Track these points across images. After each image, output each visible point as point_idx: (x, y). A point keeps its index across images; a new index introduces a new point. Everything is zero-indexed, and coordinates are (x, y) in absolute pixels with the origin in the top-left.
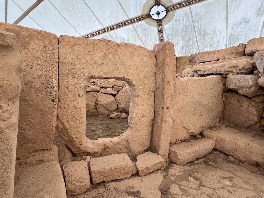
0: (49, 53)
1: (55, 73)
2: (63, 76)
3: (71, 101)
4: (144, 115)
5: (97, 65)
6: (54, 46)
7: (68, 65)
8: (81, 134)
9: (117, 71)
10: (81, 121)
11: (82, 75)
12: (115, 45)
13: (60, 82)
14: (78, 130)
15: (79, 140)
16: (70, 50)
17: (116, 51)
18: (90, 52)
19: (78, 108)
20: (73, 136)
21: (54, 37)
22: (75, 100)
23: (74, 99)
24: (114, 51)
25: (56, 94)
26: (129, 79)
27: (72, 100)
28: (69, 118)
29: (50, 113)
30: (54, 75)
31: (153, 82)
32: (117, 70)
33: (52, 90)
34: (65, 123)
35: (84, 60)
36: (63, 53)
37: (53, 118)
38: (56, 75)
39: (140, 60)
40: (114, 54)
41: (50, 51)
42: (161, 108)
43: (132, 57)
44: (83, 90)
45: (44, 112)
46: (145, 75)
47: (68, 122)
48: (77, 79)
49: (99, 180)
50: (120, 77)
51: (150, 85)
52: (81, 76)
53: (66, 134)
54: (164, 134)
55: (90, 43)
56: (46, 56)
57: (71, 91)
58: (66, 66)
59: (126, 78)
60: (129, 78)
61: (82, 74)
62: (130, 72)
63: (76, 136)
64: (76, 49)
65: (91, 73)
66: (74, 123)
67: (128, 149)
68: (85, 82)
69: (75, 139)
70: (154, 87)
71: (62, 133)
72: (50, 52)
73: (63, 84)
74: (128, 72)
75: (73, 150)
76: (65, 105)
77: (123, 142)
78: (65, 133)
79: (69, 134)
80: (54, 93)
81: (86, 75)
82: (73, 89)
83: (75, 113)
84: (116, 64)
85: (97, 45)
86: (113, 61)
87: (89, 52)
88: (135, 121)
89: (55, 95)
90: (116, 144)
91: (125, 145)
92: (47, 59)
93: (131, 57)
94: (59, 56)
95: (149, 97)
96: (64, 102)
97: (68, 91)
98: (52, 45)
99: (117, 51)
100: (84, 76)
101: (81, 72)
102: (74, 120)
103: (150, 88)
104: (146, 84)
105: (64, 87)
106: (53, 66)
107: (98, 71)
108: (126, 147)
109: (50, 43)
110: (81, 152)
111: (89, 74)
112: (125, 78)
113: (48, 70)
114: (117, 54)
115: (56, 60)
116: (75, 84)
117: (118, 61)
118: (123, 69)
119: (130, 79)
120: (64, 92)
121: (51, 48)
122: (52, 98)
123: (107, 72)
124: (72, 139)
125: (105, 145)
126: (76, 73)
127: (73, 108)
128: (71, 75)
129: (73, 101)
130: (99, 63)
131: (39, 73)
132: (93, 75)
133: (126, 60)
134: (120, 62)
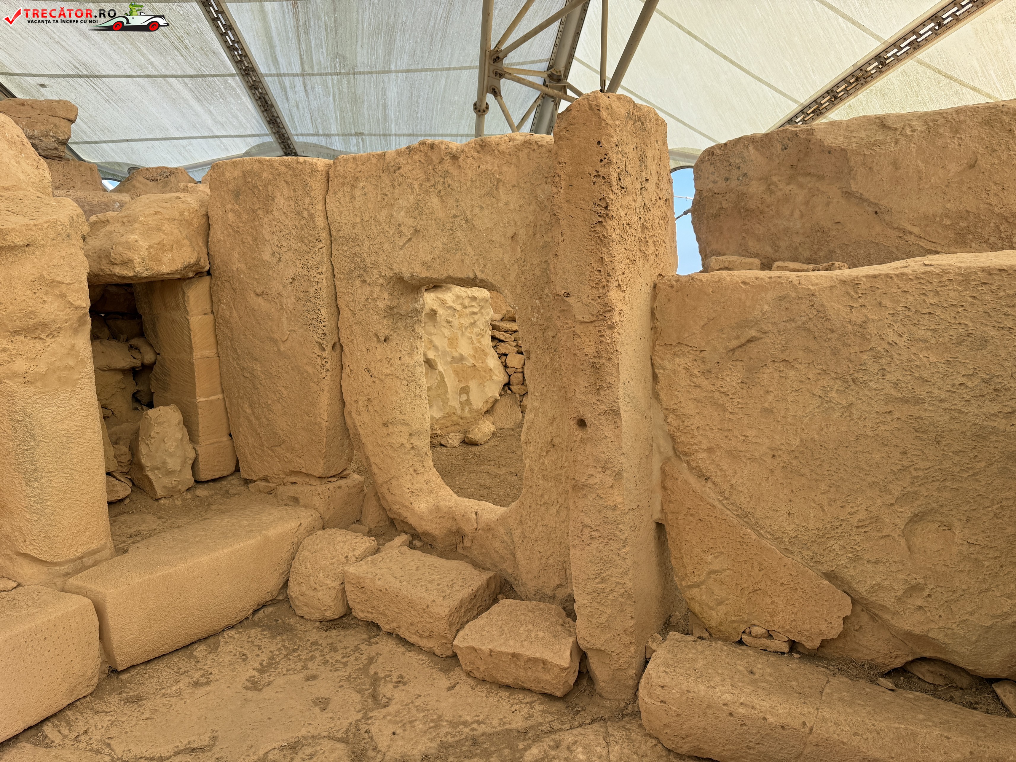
0: (304, 215)
3: (362, 353)
5: (404, 239)
6: (313, 194)
7: (347, 246)
9: (455, 254)
12: (443, 159)
16: (348, 199)
19: (376, 376)
22: (370, 349)
23: (367, 346)
24: (441, 180)
27: (363, 349)
28: (360, 403)
29: (315, 380)
32: (457, 250)
33: (315, 317)
35: (375, 225)
37: (321, 394)
39: (522, 202)
41: (305, 209)
44: (385, 322)
45: (305, 374)
47: (359, 413)
48: (369, 285)
50: (462, 276)
52: (374, 275)
56: (301, 225)
57: (361, 323)
58: (343, 248)
59: (483, 280)
60: (491, 280)
61: (376, 271)
62: (493, 254)
64: (358, 192)
65: (394, 267)
68: (386, 295)
73: (345, 300)
74: (486, 254)
75: (383, 503)
76: (352, 364)
77: (502, 530)
79: (365, 450)
80: (320, 325)
81: (384, 273)
82: (363, 316)
83: (371, 390)
84: (451, 229)
85: (399, 168)
86: (440, 220)
87: (385, 198)
89: (323, 330)
90: (483, 530)
91: (507, 543)
96: (350, 354)
97: (356, 323)
98: (308, 194)
99: (448, 181)
100: (380, 276)
101: (373, 264)
102: (371, 409)
105: (347, 309)
106: (314, 250)
107: (409, 259)
109: (304, 188)
111: (389, 270)
112: (481, 282)
113: (306, 263)
114: (449, 189)
115: (318, 233)
116: (366, 300)
117: (455, 216)
118: (471, 244)
120: (348, 324)
123: (429, 259)
125: (454, 520)
126: (364, 267)
127: (365, 375)
129: (365, 353)
130: (408, 233)
131: (291, 272)
132: (397, 271)
133: (477, 211)
134: (459, 219)
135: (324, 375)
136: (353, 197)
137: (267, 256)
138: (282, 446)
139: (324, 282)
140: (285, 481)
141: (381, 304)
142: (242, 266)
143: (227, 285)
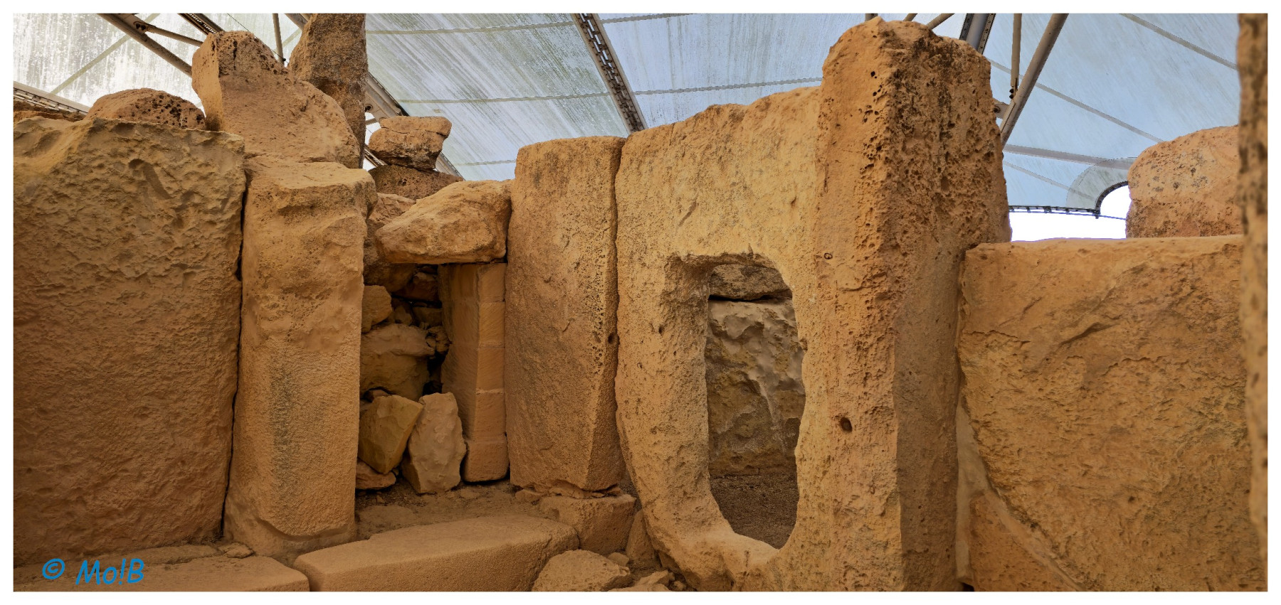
0: (593, 196)
1: (602, 254)
2: (624, 260)
3: (637, 346)
5: (684, 213)
6: (603, 173)
7: (631, 226)
9: (731, 227)
11: (655, 254)
12: (727, 123)
14: (648, 453)
15: (650, 494)
16: (635, 176)
20: (637, 473)
21: (605, 149)
22: (644, 341)
23: (642, 337)
25: (601, 317)
26: (768, 260)
27: (638, 340)
28: (630, 404)
29: (588, 374)
32: (734, 222)
33: (594, 304)
35: (658, 202)
36: (623, 189)
38: (604, 259)
40: (722, 160)
41: (595, 189)
43: (776, 152)
44: (661, 310)
45: (580, 368)
47: (628, 416)
48: (648, 268)
50: (738, 252)
52: (653, 257)
56: (590, 206)
57: (638, 311)
58: (627, 229)
59: (758, 256)
60: (767, 255)
62: (770, 224)
63: (643, 474)
64: (644, 168)
65: (673, 246)
73: (625, 287)
74: (763, 225)
76: (626, 358)
79: (632, 461)
80: (598, 313)
81: (662, 253)
82: (640, 303)
83: (642, 388)
84: (730, 199)
86: (719, 189)
87: (669, 172)
92: (591, 214)
93: (771, 155)
94: (617, 202)
96: (626, 347)
97: (633, 311)
99: (730, 145)
100: (659, 257)
101: (653, 244)
102: (640, 411)
105: (627, 296)
106: (600, 232)
107: (686, 237)
111: (668, 250)
113: (591, 246)
114: (730, 154)
115: (604, 214)
116: (644, 286)
118: (748, 215)
119: (770, 258)
120: (627, 313)
121: (597, 180)
122: (594, 328)
123: (704, 234)
126: (645, 248)
127: (638, 371)
128: (638, 256)
130: (686, 206)
131: (576, 256)
132: (674, 251)
133: (756, 175)
134: (737, 187)
135: (597, 369)
136: (639, 173)
137: (557, 241)
138: (552, 450)
139: (606, 265)
140: (551, 491)
141: (659, 289)
142: (535, 253)
143: (520, 271)
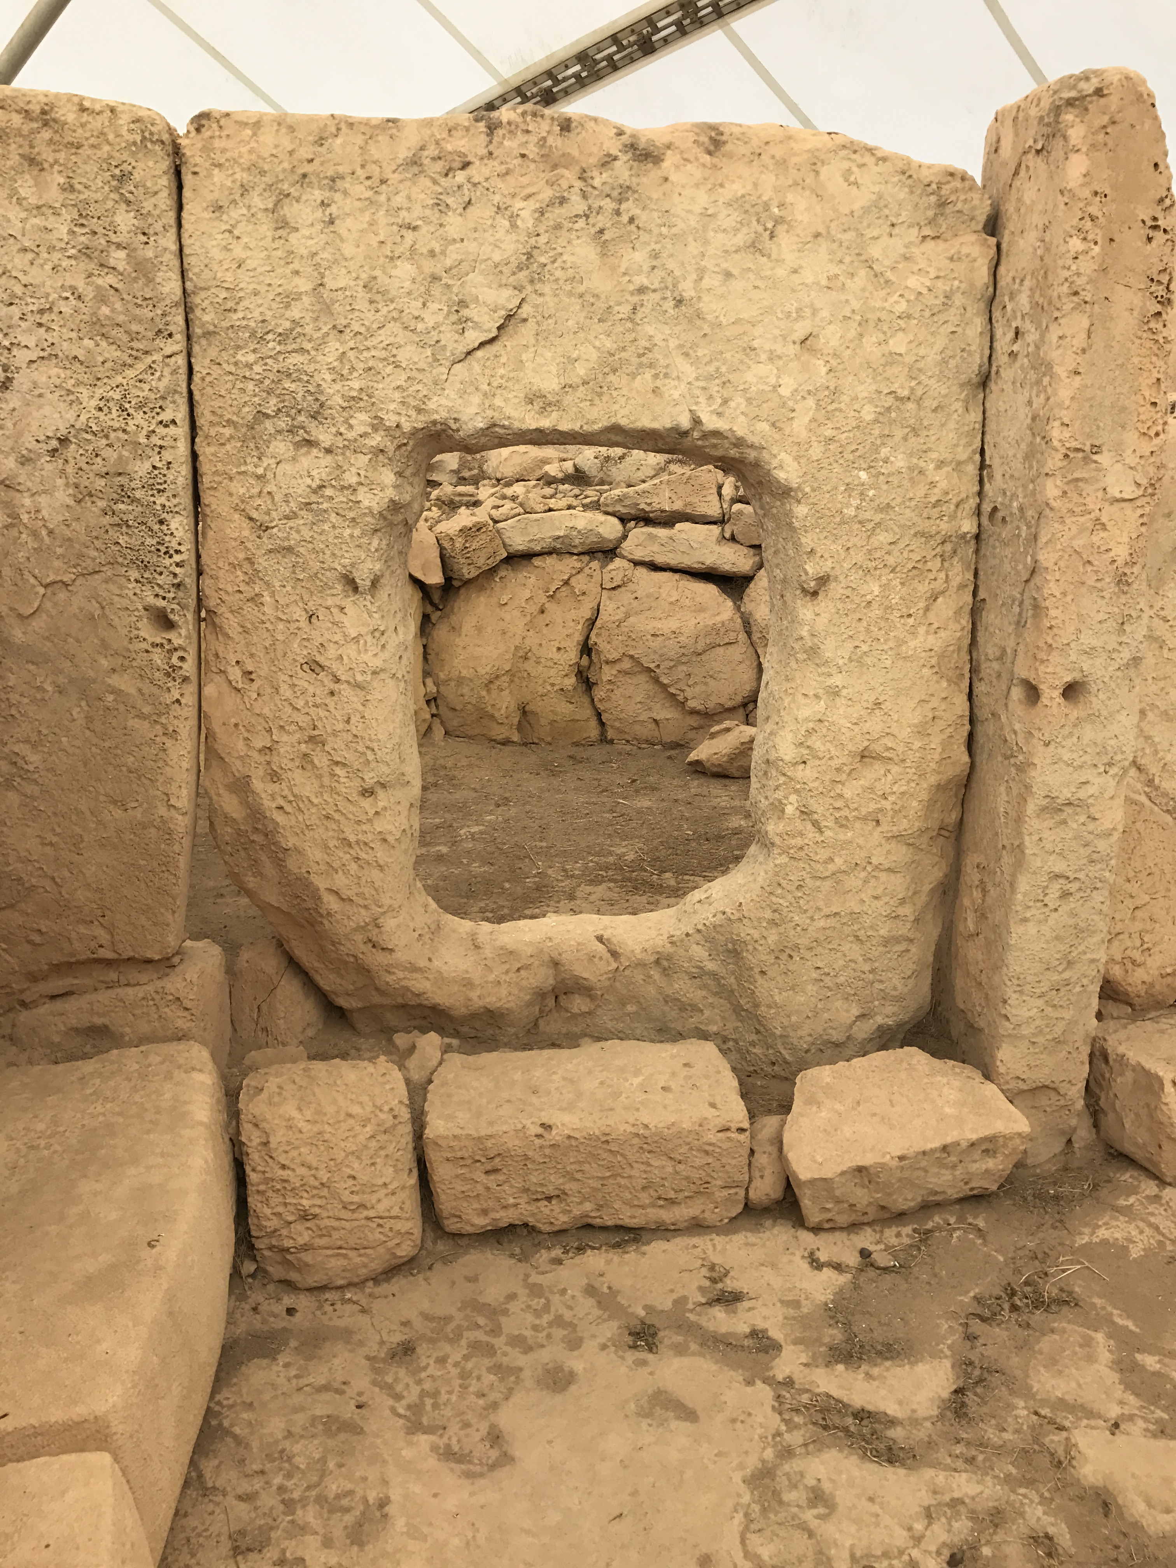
0: (112, 262)
2: (227, 432)
3: (293, 626)
4: (877, 748)
5: (474, 337)
6: (148, 205)
7: (254, 351)
8: (376, 874)
9: (633, 376)
10: (370, 778)
11: (361, 420)
12: (615, 158)
13: (206, 481)
14: (352, 838)
15: (363, 911)
16: (266, 229)
17: (624, 206)
18: (415, 229)
19: (343, 678)
20: (321, 883)
21: (144, 138)
22: (321, 613)
23: (311, 606)
24: (608, 205)
26: (740, 443)
27: (299, 614)
28: (282, 750)
29: (147, 710)
30: (161, 430)
31: (963, 457)
32: (641, 365)
33: (149, 541)
34: (257, 785)
35: (371, 302)
36: (216, 254)
37: (169, 743)
38: (172, 430)
39: (835, 270)
40: (607, 236)
41: (119, 246)
42: (1017, 693)
43: (768, 244)
44: (375, 543)
45: (110, 698)
46: (890, 401)
47: (274, 777)
48: (328, 451)
49: (485, 1212)
50: (656, 425)
51: (933, 484)
52: (351, 427)
53: (269, 869)
54: (1035, 912)
55: (414, 162)
56: (98, 287)
57: (290, 549)
58: (239, 357)
59: (716, 433)
60: (740, 433)
61: (363, 417)
62: (749, 377)
63: (340, 881)
65: (431, 405)
66: (322, 786)
67: (737, 1010)
68: (388, 477)
69: (331, 903)
70: (973, 502)
71: (242, 853)
72: (118, 258)
73: (231, 495)
74: (731, 377)
75: (327, 981)
76: (252, 655)
77: (699, 952)
78: (264, 858)
79: (292, 863)
80: (167, 561)
81: (391, 420)
82: (298, 532)
83: (322, 713)
84: (629, 319)
85: (466, 165)
86: (597, 296)
87: (409, 236)
88: (797, 792)
89: (175, 575)
90: (641, 965)
91: (713, 975)
92: (105, 310)
93: (754, 247)
94: (188, 285)
95: (923, 588)
96: (246, 632)
97: (270, 551)
98: (128, 203)
99: (630, 208)
100: (375, 428)
101: (353, 398)
102: (320, 760)
103: (935, 512)
104: (895, 480)
105: (237, 516)
106: (148, 360)
107: (485, 387)
108: (724, 992)
109: (114, 183)
110: (377, 999)
111: (413, 413)
112: (705, 435)
113: (117, 396)
114: (632, 227)
115: (164, 315)
116: (315, 492)
117: (642, 290)
118: (687, 355)
119: (750, 439)
120: (241, 556)
121: (125, 220)
122: (151, 600)
124: (310, 904)
125: (556, 964)
126: (316, 406)
127: (304, 679)
128: (283, 423)
129: (304, 623)
132: (437, 416)
134: (656, 296)
135: (176, 695)
136: (283, 225)
138: (24, 904)
140: (28, 996)
141: (370, 500)
